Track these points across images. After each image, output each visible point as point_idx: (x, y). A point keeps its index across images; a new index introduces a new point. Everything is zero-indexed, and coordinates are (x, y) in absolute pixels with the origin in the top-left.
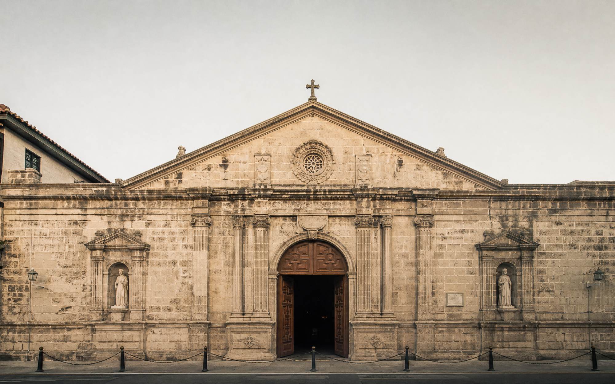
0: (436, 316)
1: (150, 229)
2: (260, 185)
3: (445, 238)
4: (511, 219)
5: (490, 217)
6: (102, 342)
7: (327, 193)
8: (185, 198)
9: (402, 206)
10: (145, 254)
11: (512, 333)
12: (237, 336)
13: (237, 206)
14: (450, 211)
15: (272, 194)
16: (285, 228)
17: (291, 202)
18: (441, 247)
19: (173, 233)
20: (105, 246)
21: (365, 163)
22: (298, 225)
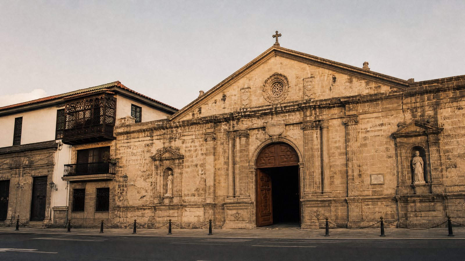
0: (363, 192)
1: (184, 145)
2: (243, 109)
3: (368, 131)
4: (419, 110)
5: (403, 112)
6: (159, 217)
7: (283, 109)
8: (202, 123)
9: (336, 111)
10: (181, 161)
11: (423, 204)
12: (230, 212)
13: (230, 125)
14: (371, 110)
15: (249, 114)
16: (258, 136)
17: (262, 118)
18: (365, 138)
19: (196, 147)
20: (161, 158)
21: (310, 83)
22: (266, 133)
